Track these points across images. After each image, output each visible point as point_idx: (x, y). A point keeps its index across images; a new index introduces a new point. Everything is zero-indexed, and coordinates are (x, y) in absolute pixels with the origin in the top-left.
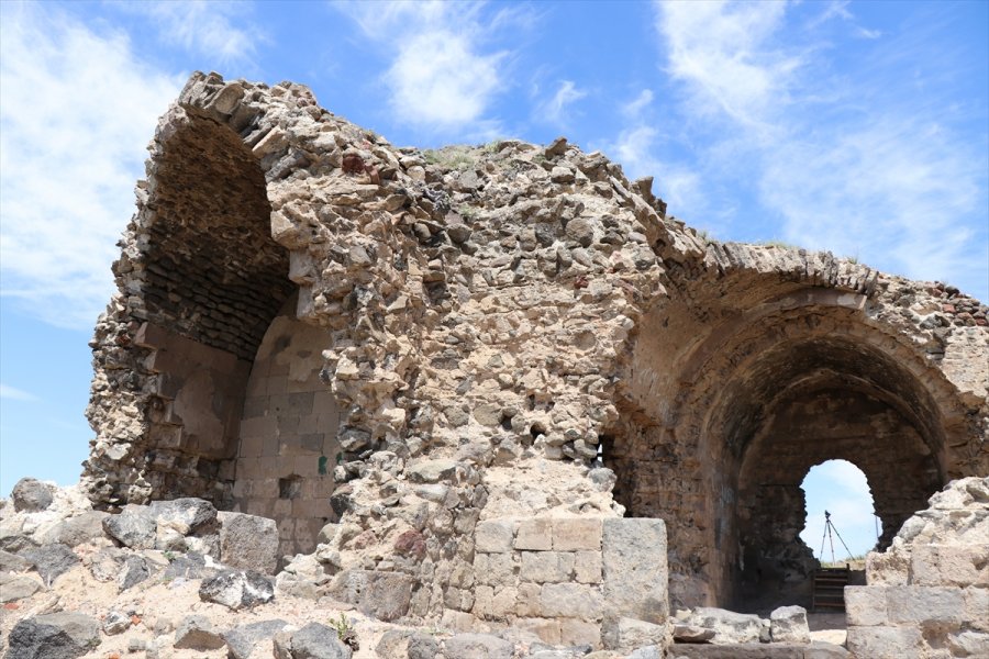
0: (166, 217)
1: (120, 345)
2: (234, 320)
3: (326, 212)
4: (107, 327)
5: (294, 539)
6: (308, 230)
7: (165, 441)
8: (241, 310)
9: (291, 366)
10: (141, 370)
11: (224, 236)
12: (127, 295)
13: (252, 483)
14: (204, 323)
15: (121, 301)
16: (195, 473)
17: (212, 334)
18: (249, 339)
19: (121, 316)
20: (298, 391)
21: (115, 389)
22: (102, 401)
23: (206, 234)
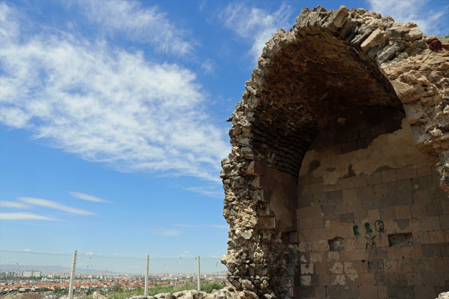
0: (264, 101)
1: (239, 176)
2: (289, 156)
3: (434, 76)
4: (231, 166)
5: (344, 273)
6: (422, 89)
7: (266, 226)
8: (293, 150)
9: (324, 177)
10: (252, 188)
11: (290, 109)
12: (240, 147)
13: (310, 243)
14: (277, 159)
15: (238, 151)
16: (280, 241)
17: (280, 164)
18: (295, 165)
19: (239, 159)
20: (331, 190)
21: (239, 200)
22: (234, 207)
23: (281, 109)
